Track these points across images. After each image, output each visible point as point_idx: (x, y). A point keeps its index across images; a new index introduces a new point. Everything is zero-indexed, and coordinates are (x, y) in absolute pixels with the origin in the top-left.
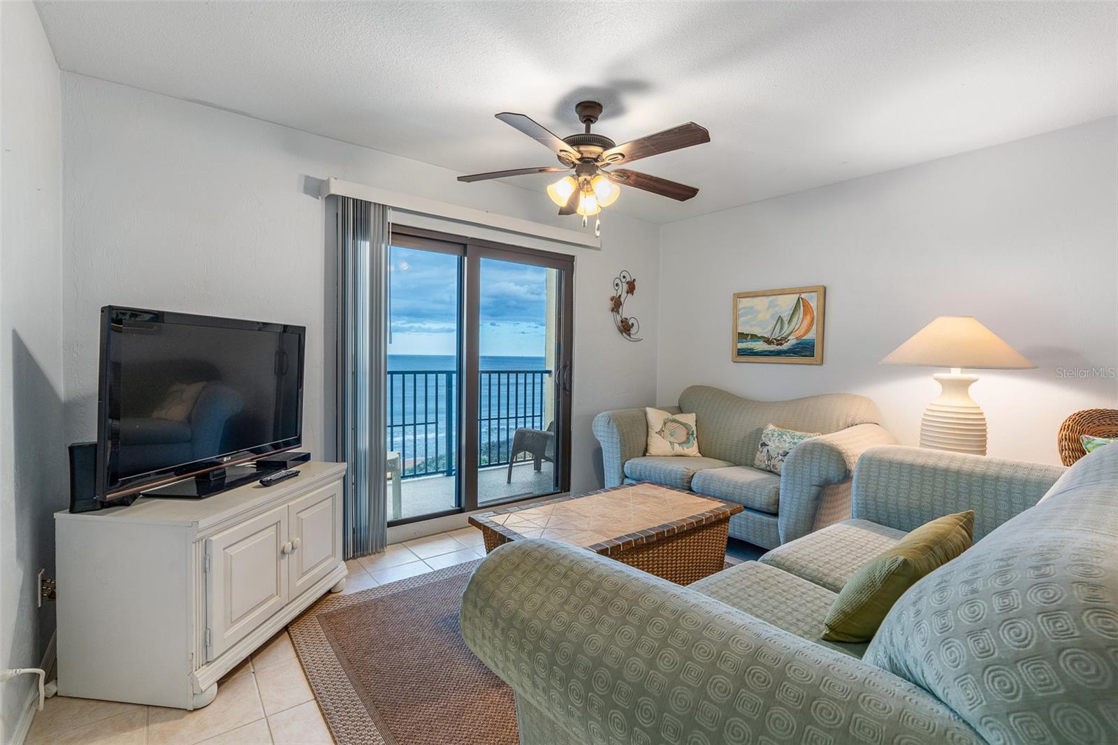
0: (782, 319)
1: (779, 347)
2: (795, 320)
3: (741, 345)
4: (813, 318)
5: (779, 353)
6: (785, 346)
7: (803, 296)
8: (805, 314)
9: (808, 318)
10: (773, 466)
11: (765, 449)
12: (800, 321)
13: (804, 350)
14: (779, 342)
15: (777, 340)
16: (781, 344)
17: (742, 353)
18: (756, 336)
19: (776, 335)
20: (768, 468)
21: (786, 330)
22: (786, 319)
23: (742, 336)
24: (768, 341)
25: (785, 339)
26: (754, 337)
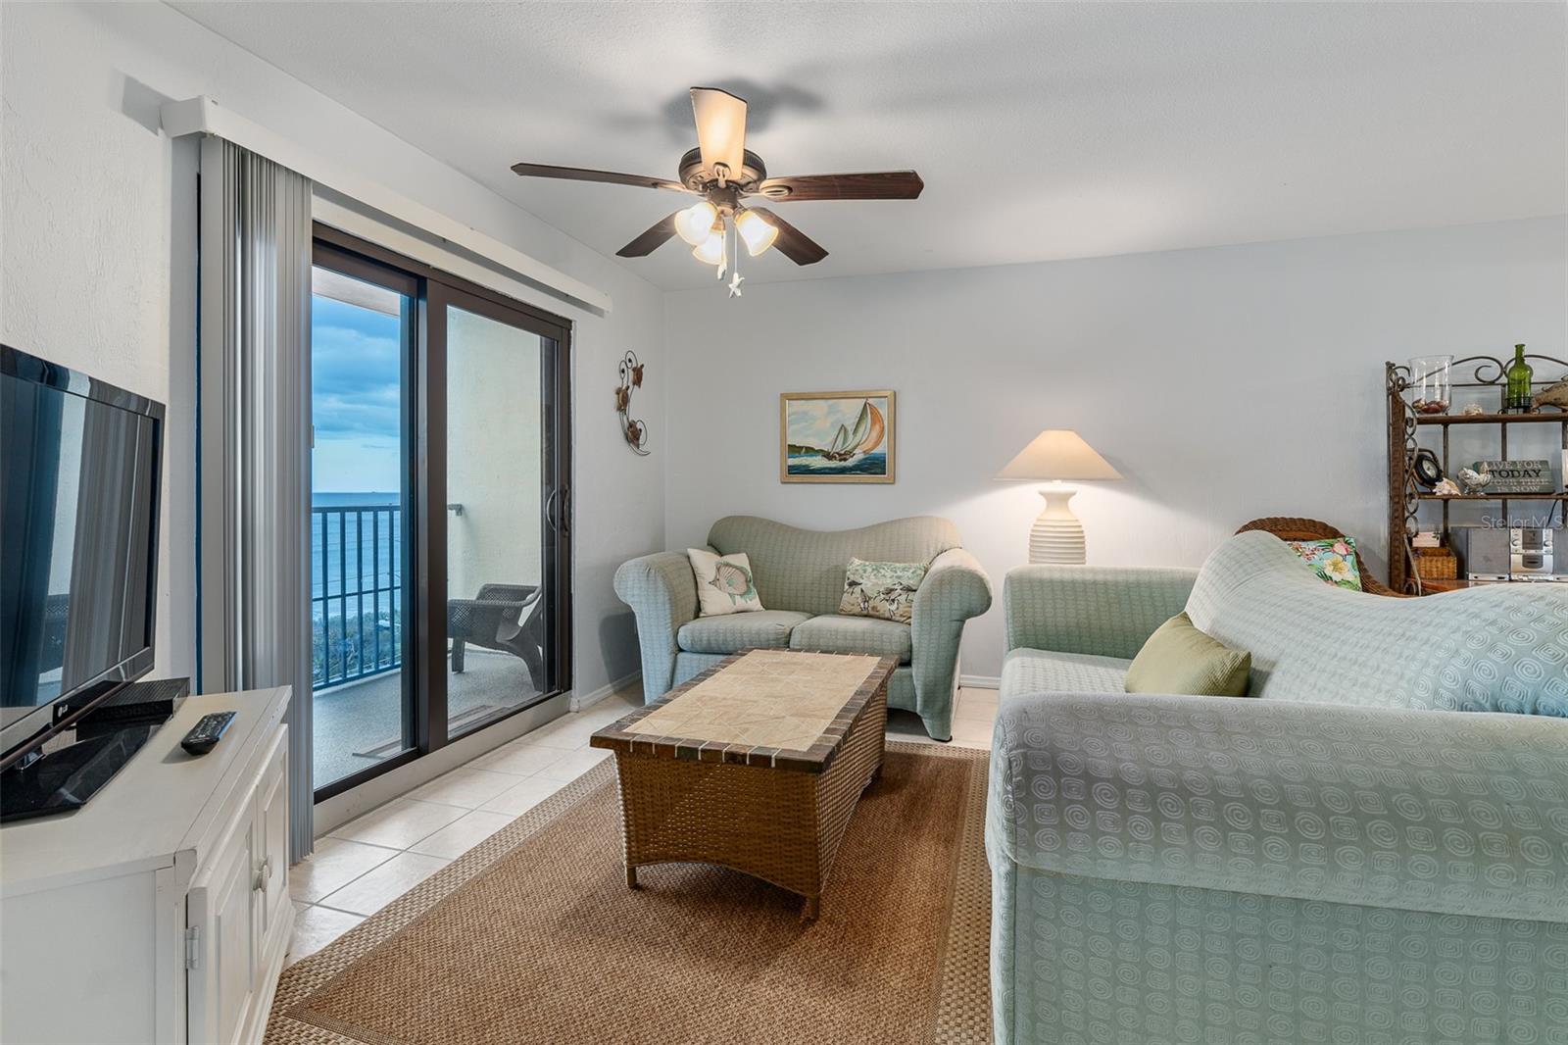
0: (845, 429)
1: (843, 463)
2: (861, 429)
3: (792, 461)
4: (883, 428)
5: (842, 471)
6: (850, 462)
7: (870, 401)
8: (873, 423)
9: (877, 427)
10: (873, 608)
11: (857, 589)
12: (868, 430)
13: (874, 466)
14: (843, 457)
15: (840, 455)
16: (845, 460)
17: (793, 470)
18: (812, 449)
19: (839, 448)
20: (865, 612)
21: (851, 442)
22: (850, 429)
23: (794, 450)
24: (828, 456)
25: (850, 453)
26: (810, 451)
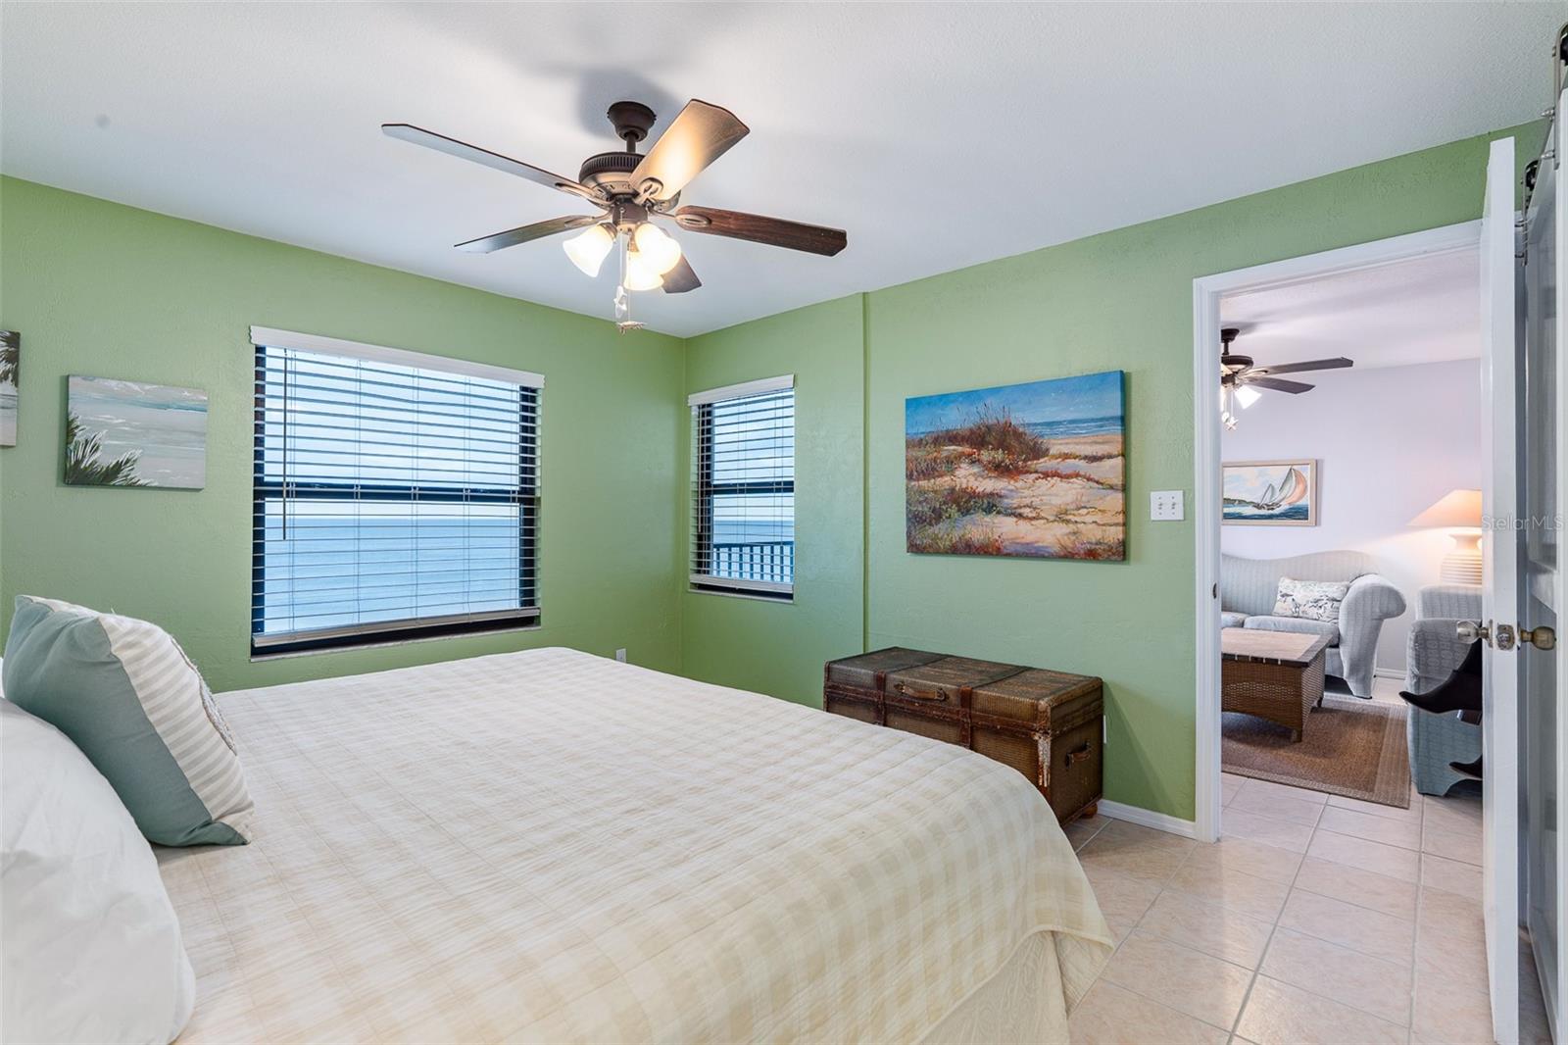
0: (1273, 488)
1: (1271, 512)
2: (1287, 487)
3: (1226, 510)
4: (1306, 487)
5: (1270, 517)
6: (1277, 511)
7: (1295, 467)
8: (1297, 483)
9: (1301, 487)
10: (1303, 612)
11: (1289, 599)
12: (1292, 489)
13: (1297, 514)
14: (1270, 507)
15: (1268, 506)
16: (1273, 509)
17: (1227, 516)
18: (1244, 501)
19: (1267, 500)
20: (1296, 615)
21: (1278, 497)
22: (1277, 487)
23: (1228, 502)
24: (1258, 506)
25: (1278, 505)
26: (1241, 502)
